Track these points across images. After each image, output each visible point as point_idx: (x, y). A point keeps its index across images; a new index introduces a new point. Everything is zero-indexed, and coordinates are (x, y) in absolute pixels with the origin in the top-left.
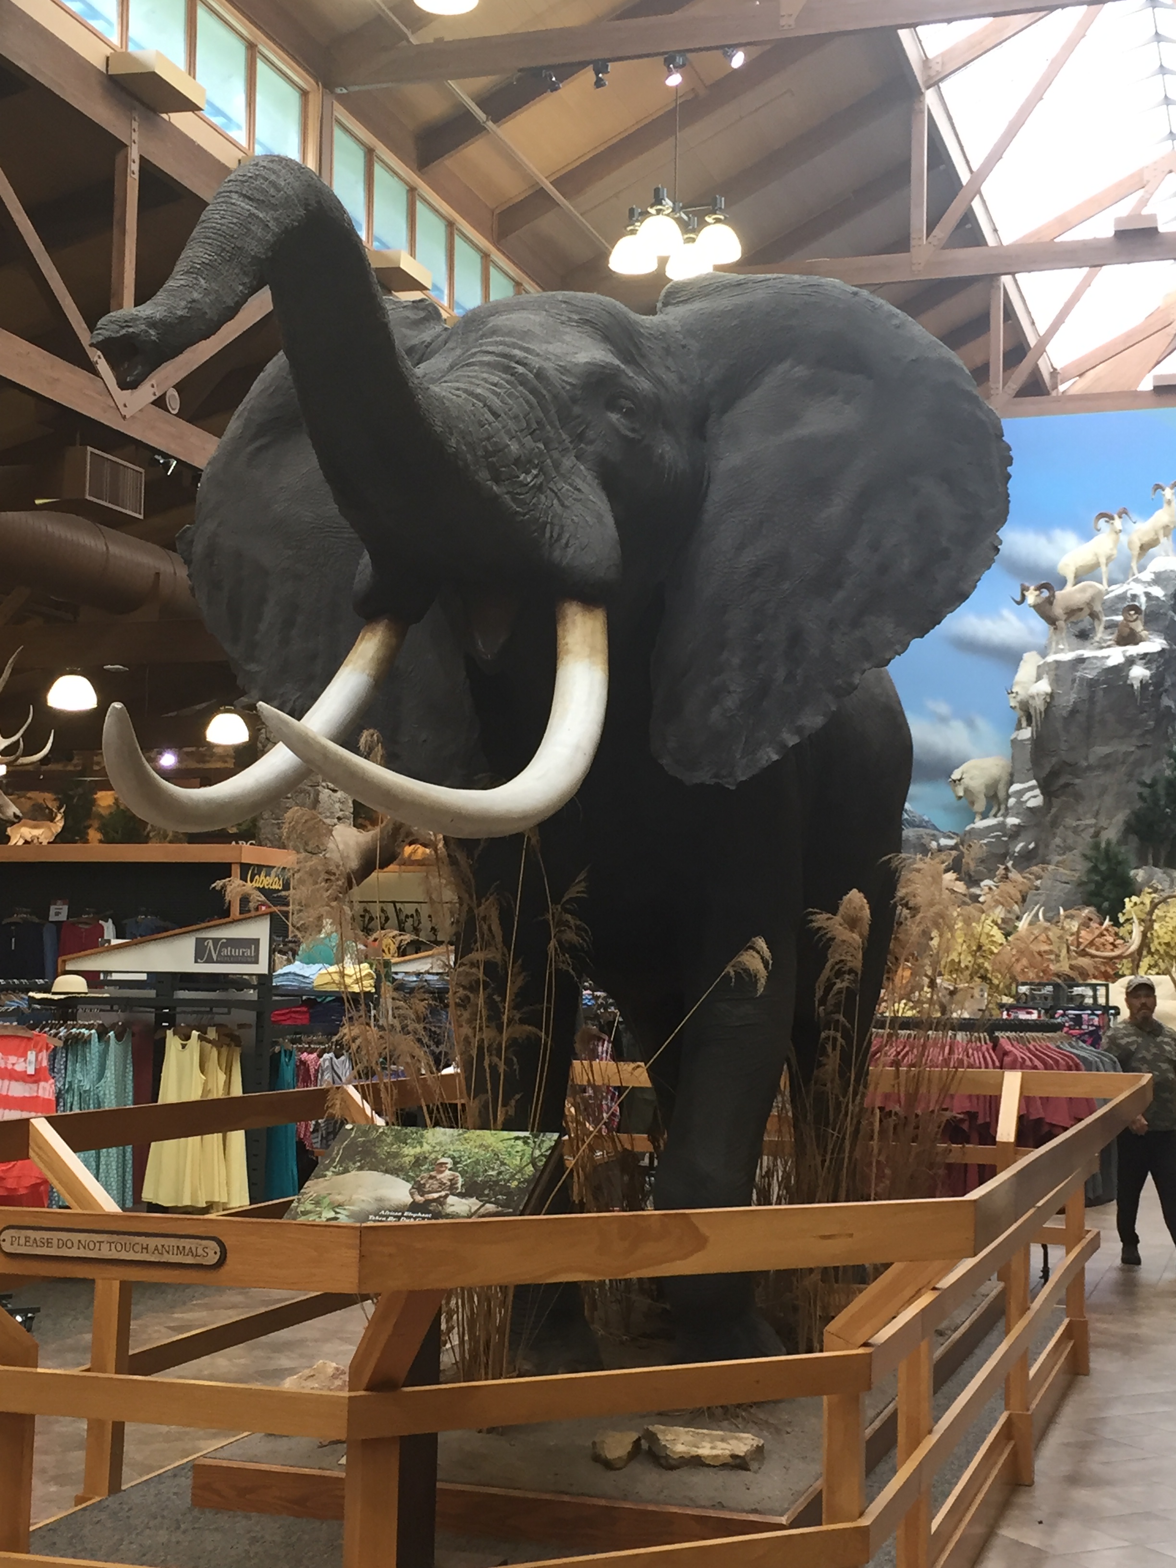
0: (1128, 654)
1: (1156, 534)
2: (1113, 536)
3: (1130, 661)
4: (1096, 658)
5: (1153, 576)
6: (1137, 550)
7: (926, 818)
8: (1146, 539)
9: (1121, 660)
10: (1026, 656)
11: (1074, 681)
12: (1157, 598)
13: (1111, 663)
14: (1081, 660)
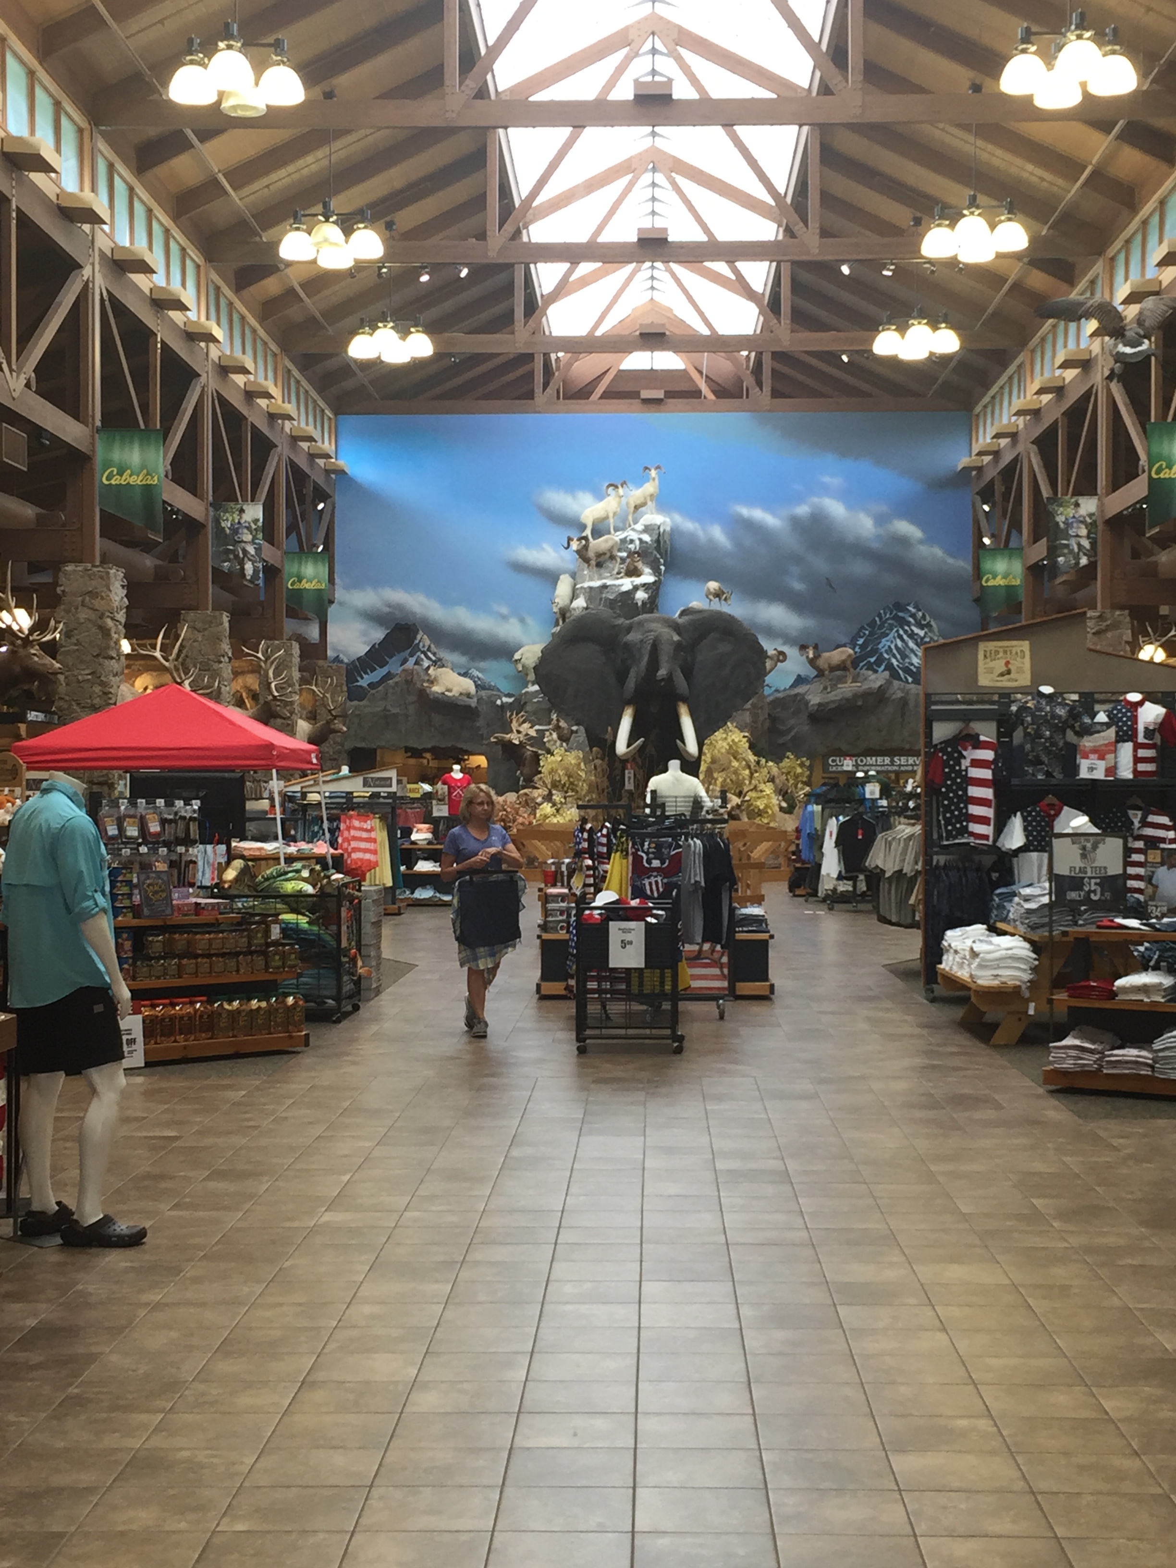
0: (635, 584)
1: (645, 498)
2: (617, 499)
3: (636, 588)
4: (614, 585)
5: (643, 527)
6: (632, 509)
7: (493, 684)
8: (638, 502)
9: (631, 587)
10: (562, 577)
11: (601, 599)
12: (646, 543)
13: (625, 588)
14: (605, 587)
